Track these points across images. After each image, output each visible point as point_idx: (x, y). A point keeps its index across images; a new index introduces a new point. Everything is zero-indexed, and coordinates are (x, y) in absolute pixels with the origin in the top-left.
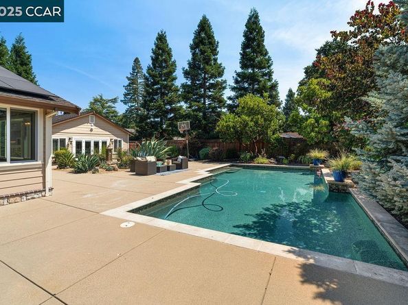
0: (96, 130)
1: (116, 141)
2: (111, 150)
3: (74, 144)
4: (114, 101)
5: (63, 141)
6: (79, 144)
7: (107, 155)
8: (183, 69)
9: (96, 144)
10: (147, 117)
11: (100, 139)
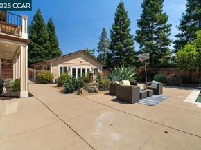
0: (84, 62)
1: (95, 69)
2: (92, 74)
3: (71, 70)
4: (93, 50)
5: (65, 68)
6: (74, 70)
7: (90, 77)
8: (137, 20)
9: (84, 70)
10: (112, 55)
11: (86, 68)
